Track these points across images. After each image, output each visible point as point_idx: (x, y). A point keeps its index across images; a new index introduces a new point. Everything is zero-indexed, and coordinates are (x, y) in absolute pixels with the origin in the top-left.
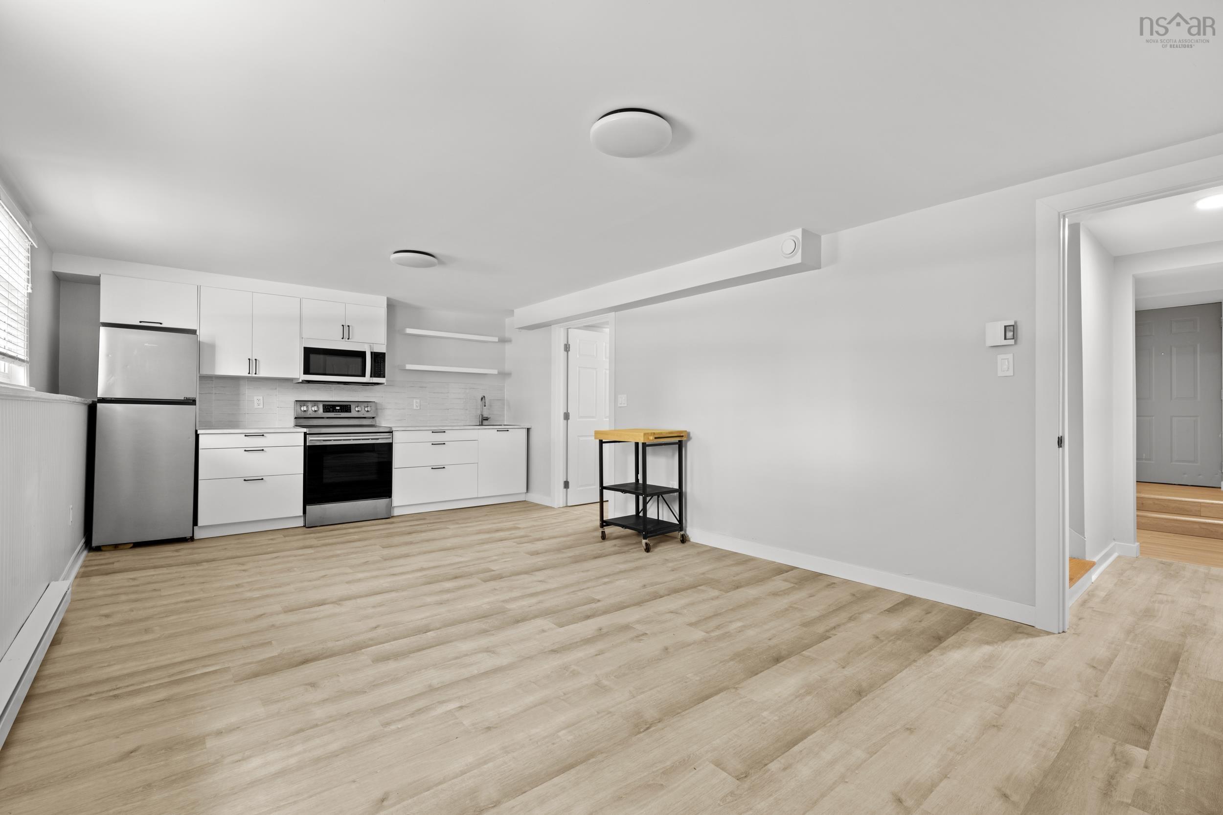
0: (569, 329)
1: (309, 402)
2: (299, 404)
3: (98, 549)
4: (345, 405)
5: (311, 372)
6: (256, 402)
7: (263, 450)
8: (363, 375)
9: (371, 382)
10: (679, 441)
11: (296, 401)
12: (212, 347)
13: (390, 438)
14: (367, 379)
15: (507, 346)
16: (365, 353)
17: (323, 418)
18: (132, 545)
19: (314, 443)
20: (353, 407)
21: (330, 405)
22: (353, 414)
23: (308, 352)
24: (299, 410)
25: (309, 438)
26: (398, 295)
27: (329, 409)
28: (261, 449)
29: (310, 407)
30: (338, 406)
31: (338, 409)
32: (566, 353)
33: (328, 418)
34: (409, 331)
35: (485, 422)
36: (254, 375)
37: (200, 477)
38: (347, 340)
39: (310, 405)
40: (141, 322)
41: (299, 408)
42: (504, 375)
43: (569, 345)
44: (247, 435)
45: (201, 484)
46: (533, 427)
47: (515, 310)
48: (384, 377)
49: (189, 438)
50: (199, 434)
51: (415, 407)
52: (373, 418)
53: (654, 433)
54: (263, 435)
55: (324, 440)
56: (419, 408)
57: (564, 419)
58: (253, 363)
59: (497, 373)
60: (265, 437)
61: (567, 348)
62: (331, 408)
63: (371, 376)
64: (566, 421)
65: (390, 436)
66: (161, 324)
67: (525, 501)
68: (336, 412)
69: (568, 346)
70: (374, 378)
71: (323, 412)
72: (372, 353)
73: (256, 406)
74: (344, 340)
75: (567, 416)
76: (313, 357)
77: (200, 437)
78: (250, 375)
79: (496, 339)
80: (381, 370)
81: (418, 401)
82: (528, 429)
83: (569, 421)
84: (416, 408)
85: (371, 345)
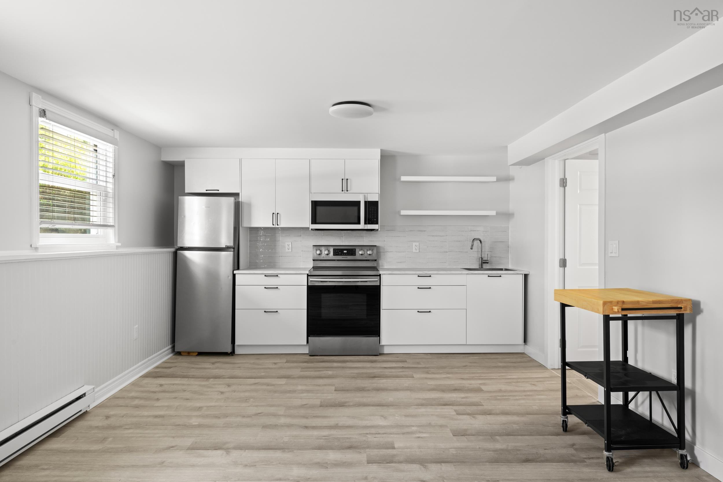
0: (566, 161)
1: (323, 247)
2: (315, 248)
3: (179, 353)
4: (350, 249)
5: (317, 221)
6: (287, 247)
7: (277, 288)
8: (359, 223)
9: (366, 228)
10: (678, 315)
11: (313, 246)
12: (249, 205)
13: (377, 281)
14: (362, 226)
15: (512, 185)
16: (359, 202)
17: (334, 260)
18: (197, 353)
19: (313, 283)
20: (357, 250)
21: (338, 249)
22: (357, 257)
23: (315, 204)
24: (315, 254)
25: (311, 279)
26: (391, 147)
27: (338, 253)
28: (276, 287)
29: (323, 251)
30: (345, 250)
31: (345, 253)
32: (562, 189)
33: (338, 260)
34: (404, 178)
35: (485, 266)
36: (277, 226)
37: (237, 307)
38: (346, 192)
39: (323, 249)
40: (207, 190)
41: (315, 252)
42: (508, 216)
43: (566, 179)
44: (266, 275)
45: (237, 311)
46: (530, 273)
47: (508, 146)
48: (377, 223)
49: (229, 277)
50: (235, 274)
51: (414, 251)
52: (376, 260)
53: (623, 302)
54: (277, 276)
55: (321, 282)
56: (418, 251)
57: (560, 266)
58: (276, 216)
59: (495, 214)
60: (279, 277)
61: (563, 183)
62: (340, 251)
63: (365, 223)
64: (562, 269)
65: (377, 280)
66: (218, 190)
67: (523, 354)
68: (344, 255)
69: (565, 181)
70: (368, 225)
71: (334, 255)
72: (366, 202)
73: (287, 250)
74: (344, 192)
75: (563, 263)
76: (319, 209)
77: (236, 276)
78: (274, 226)
79: (494, 179)
80: (374, 217)
81: (418, 244)
82: (525, 275)
83: (566, 268)
84: (416, 251)
85: (365, 195)
